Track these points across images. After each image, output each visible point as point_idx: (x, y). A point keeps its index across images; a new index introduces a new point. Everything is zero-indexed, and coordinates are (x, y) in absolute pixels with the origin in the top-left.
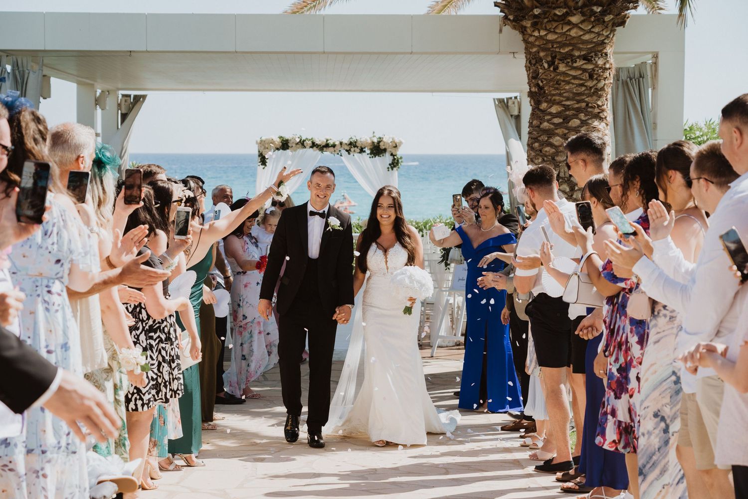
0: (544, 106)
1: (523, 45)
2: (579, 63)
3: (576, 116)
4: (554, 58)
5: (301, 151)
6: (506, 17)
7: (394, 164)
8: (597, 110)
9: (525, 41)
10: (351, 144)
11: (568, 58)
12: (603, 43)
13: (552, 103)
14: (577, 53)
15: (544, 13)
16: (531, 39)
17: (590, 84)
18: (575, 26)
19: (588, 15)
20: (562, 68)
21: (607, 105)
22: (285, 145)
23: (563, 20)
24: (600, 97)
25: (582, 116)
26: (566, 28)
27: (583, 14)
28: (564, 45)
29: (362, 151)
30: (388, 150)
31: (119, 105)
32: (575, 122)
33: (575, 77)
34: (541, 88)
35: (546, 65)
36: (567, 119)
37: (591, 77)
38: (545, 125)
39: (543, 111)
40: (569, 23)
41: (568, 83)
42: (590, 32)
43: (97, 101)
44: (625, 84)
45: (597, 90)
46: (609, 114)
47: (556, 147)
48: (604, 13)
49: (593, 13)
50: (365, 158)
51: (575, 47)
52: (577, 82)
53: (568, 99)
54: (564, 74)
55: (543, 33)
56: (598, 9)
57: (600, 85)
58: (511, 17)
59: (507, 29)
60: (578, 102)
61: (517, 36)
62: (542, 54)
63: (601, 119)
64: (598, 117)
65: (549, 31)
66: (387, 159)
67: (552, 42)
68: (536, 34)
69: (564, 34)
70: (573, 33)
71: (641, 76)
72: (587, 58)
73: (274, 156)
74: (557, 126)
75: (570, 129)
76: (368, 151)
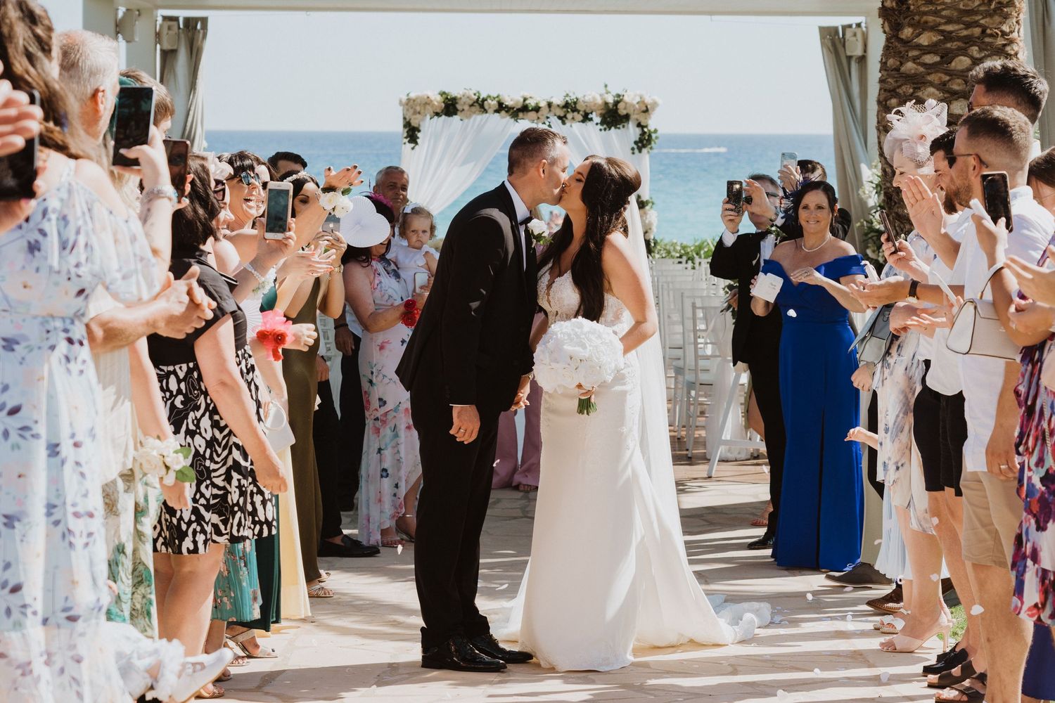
0: (907, 32)
3: (963, 51)
5: (479, 118)
7: (644, 141)
8: (1000, 41)
10: (566, 105)
13: (922, 27)
21: (1018, 30)
22: (450, 107)
24: (1006, 17)
25: (974, 51)
29: (586, 118)
30: (633, 117)
31: (158, 35)
32: (962, 62)
36: (947, 57)
38: (910, 66)
39: (906, 42)
43: (119, 27)
45: (1001, 8)
46: (1021, 48)
50: (594, 128)
53: (949, 21)
60: (968, 26)
73: (430, 127)
74: (931, 68)
75: (953, 74)
76: (597, 119)
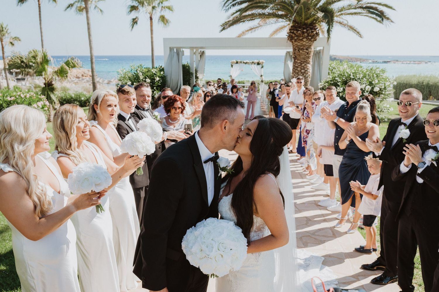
0: (296, 61)
1: (292, 46)
2: (305, 50)
3: (303, 63)
4: (299, 49)
5: (241, 64)
6: (288, 39)
7: (262, 67)
8: (308, 62)
9: (293, 45)
10: (252, 62)
11: (302, 49)
12: (311, 46)
13: (298, 60)
14: (304, 48)
15: (297, 38)
16: (294, 44)
17: (307, 55)
18: (305, 41)
19: (308, 39)
20: (301, 52)
21: (311, 60)
22: (237, 63)
23: (302, 40)
24: (309, 58)
25: (305, 63)
26: (302, 42)
27: (306, 39)
28: (301, 46)
29: (255, 64)
30: (261, 64)
31: (199, 53)
32: (303, 65)
33: (304, 54)
34: (296, 56)
35: (297, 51)
36: (301, 64)
37: (308, 54)
38: (296, 65)
39: (296, 62)
40: (303, 41)
41: (302, 55)
42: (308, 43)
43: (194, 53)
44: (315, 54)
45: (309, 57)
46: (311, 63)
47: (298, 71)
48: (311, 38)
49: (309, 38)
50: (256, 65)
51: (304, 47)
52: (304, 55)
53: (302, 59)
54: (301, 53)
55: (297, 43)
56: (310, 38)
57: (309, 56)
58: (290, 39)
59: (289, 41)
60: (304, 60)
61: (291, 43)
62: (296, 48)
63: (309, 64)
64: (309, 63)
65: (298, 43)
66: (261, 66)
67: (299, 45)
68: (295, 43)
69: (302, 43)
70: (304, 43)
71: (320, 52)
72: (307, 49)
73: (234, 65)
74: (299, 65)
75: (302, 66)
76: (256, 64)
